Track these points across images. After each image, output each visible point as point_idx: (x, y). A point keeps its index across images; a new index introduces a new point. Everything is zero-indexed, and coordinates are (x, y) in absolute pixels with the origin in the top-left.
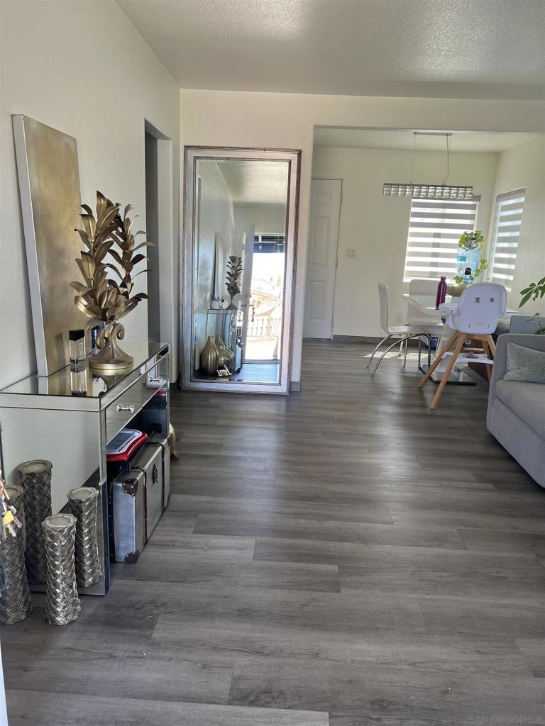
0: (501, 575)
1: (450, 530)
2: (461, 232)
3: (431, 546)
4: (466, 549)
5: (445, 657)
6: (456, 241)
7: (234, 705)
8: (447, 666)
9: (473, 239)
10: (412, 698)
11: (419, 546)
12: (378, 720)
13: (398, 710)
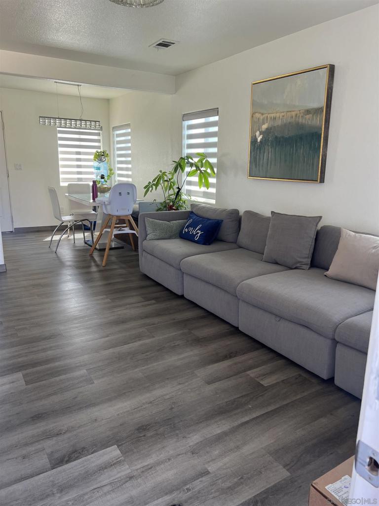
0: (176, 344)
1: (141, 330)
2: (94, 151)
3: (135, 342)
4: (154, 337)
5: (164, 393)
6: (92, 157)
7: (56, 468)
8: (168, 397)
9: (103, 155)
10: (157, 418)
11: (129, 343)
12: (144, 436)
13: (152, 426)
